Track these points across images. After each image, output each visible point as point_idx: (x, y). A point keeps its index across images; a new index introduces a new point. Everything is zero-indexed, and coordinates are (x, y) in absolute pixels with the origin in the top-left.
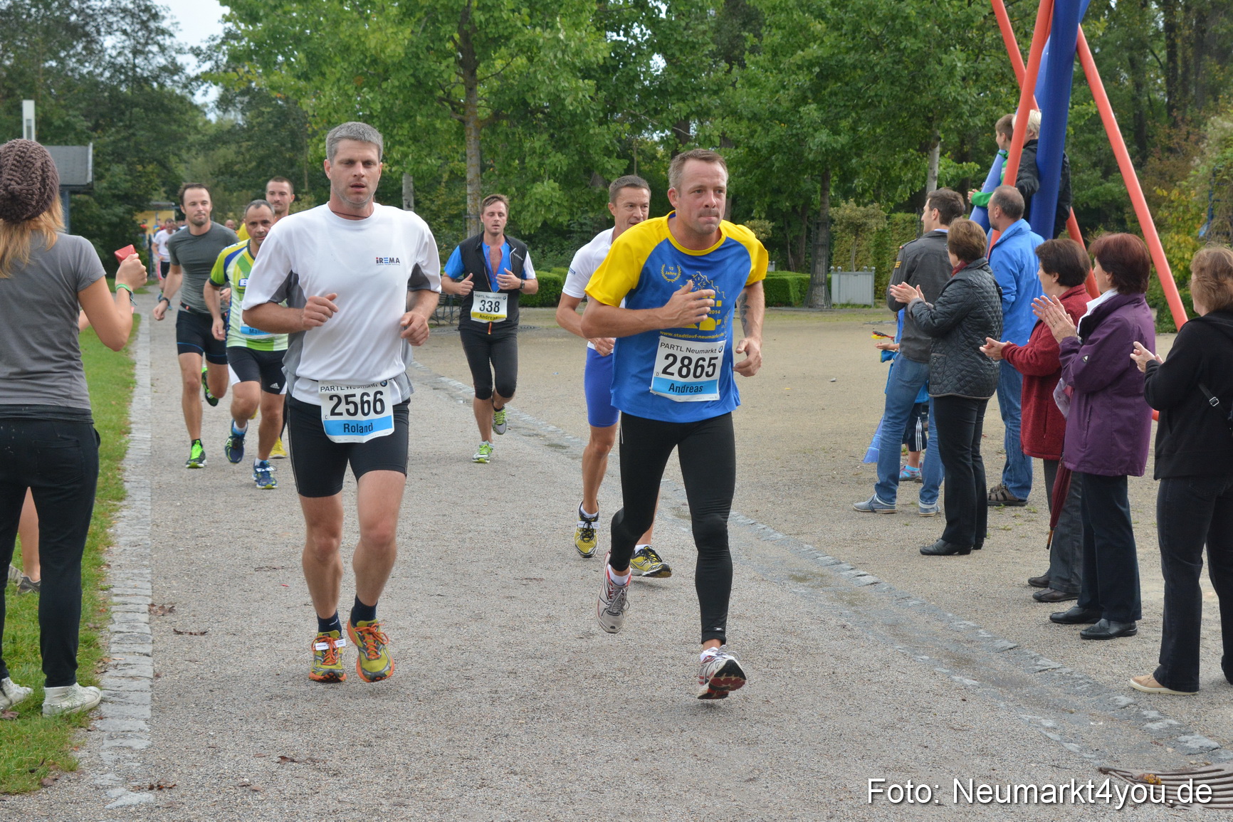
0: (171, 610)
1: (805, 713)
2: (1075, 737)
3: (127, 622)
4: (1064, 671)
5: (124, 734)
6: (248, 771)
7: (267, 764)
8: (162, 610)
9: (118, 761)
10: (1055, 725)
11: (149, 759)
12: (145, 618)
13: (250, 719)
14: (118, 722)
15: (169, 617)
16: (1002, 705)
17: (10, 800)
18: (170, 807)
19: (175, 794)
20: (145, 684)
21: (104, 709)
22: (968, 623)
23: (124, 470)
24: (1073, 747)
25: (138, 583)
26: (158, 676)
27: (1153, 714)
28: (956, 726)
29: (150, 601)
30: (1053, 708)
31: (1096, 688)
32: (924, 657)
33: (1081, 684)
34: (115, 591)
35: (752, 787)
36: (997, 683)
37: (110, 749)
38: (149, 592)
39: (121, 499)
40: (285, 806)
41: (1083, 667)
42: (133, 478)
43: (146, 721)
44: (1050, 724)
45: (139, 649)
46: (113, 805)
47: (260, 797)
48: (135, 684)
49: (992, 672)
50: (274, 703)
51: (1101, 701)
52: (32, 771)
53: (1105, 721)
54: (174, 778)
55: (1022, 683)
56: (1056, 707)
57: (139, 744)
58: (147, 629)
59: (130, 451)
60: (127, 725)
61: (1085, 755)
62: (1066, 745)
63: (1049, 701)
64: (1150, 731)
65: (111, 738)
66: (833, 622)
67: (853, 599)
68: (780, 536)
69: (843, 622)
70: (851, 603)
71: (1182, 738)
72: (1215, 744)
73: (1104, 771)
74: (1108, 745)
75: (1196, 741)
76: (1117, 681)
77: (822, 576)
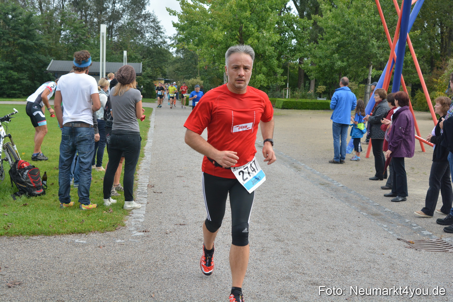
0: (153, 187)
2: (392, 230)
3: (142, 189)
4: (392, 212)
5: (138, 218)
6: (169, 228)
8: (151, 186)
9: (136, 224)
10: (387, 227)
11: (144, 224)
12: (146, 188)
14: (136, 214)
15: (153, 188)
16: (373, 220)
17: (108, 233)
18: (148, 236)
19: (149, 233)
20: (145, 205)
21: (133, 211)
22: (367, 198)
23: (145, 150)
24: (391, 232)
25: (145, 179)
26: (148, 203)
27: (415, 225)
28: (359, 226)
29: (148, 184)
31: (400, 217)
32: (353, 207)
33: (396, 216)
34: (139, 181)
36: (373, 215)
37: (134, 221)
38: (148, 182)
39: (143, 157)
41: (397, 211)
42: (147, 152)
43: (144, 214)
44: (385, 226)
45: (144, 196)
46: (133, 235)
47: (171, 235)
48: (143, 205)
49: (372, 211)
51: (401, 221)
52: (113, 226)
53: (401, 226)
54: (149, 229)
55: (380, 215)
56: (388, 222)
57: (141, 220)
58: (147, 191)
59: (147, 145)
60: (139, 215)
61: (394, 235)
62: (389, 232)
63: (386, 220)
64: (414, 229)
65: (134, 218)
66: (330, 196)
67: (336, 190)
68: (318, 173)
69: (332, 196)
70: (335, 191)
71: (422, 232)
72: (431, 234)
73: (399, 239)
74: (401, 232)
75: (426, 233)
76: (406, 215)
77: (329, 184)
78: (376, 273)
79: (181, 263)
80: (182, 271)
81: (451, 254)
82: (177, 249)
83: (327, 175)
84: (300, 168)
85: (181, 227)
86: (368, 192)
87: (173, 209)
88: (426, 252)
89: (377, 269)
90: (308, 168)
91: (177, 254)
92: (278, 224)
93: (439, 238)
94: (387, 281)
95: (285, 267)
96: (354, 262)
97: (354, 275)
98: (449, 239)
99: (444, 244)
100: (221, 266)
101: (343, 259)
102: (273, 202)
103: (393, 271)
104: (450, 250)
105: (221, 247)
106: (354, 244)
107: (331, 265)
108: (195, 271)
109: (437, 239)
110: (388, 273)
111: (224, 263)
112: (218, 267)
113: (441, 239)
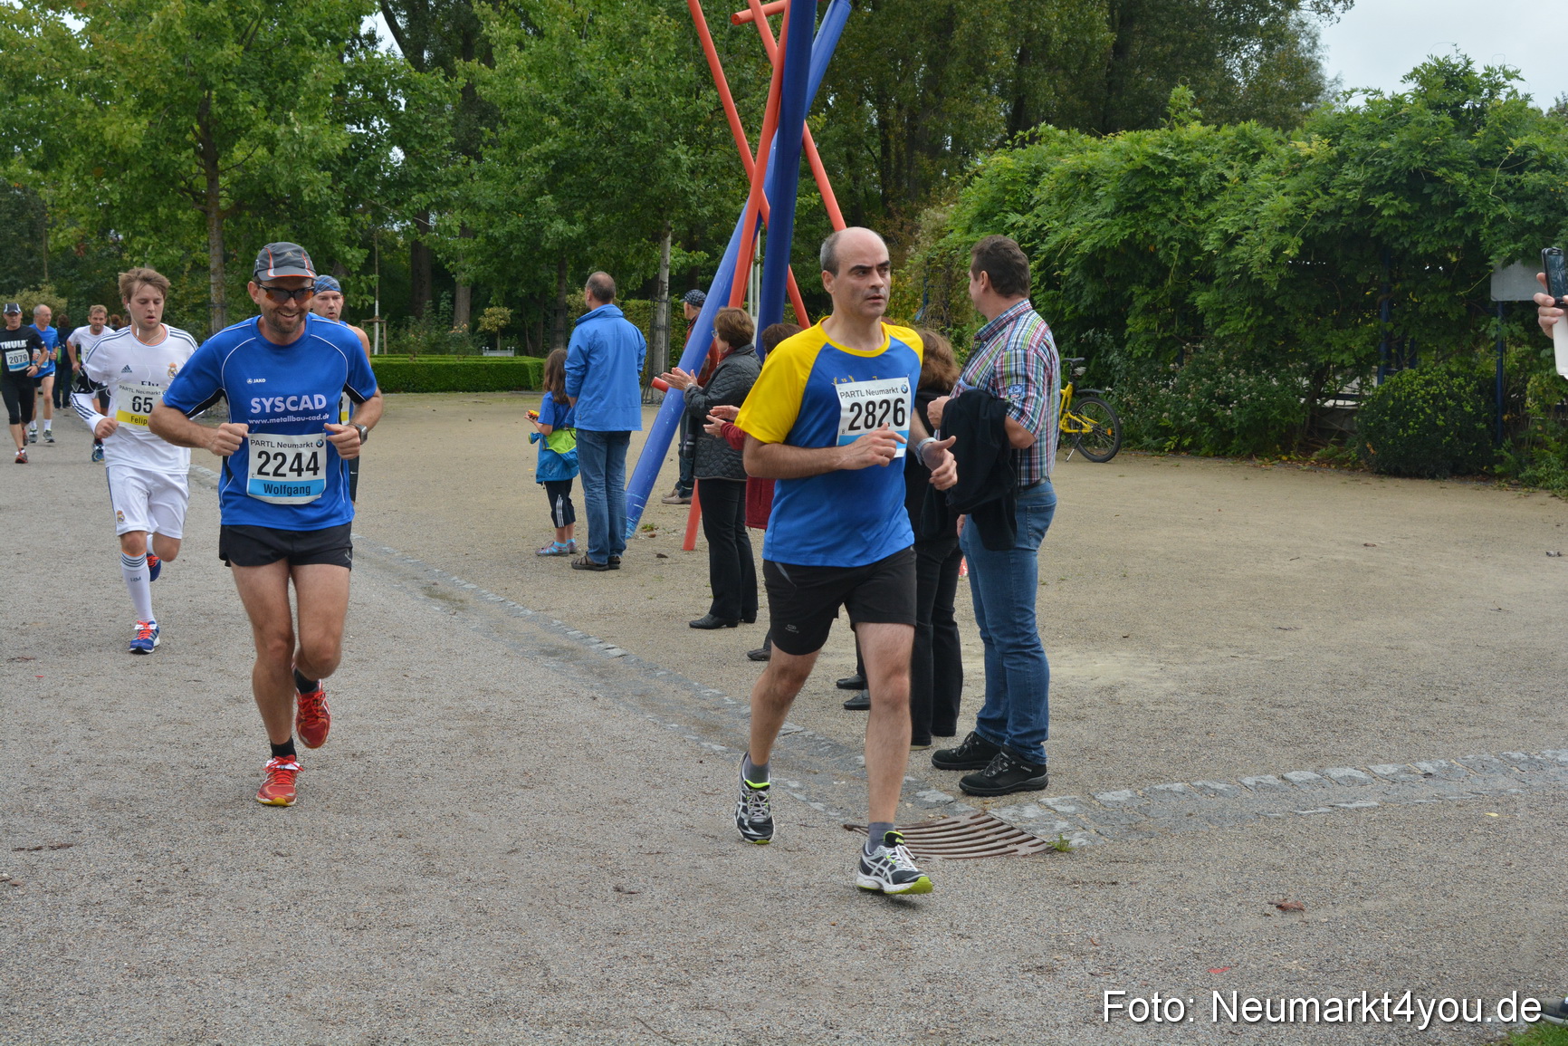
1: (562, 785)
2: (820, 797)
4: (807, 734)
6: (7, 865)
7: (26, 858)
10: (801, 786)
13: (7, 813)
22: (713, 691)
24: (818, 806)
28: (708, 791)
30: (797, 769)
31: (836, 748)
32: (674, 725)
33: (823, 746)
35: (514, 858)
40: (47, 900)
41: (823, 729)
44: (795, 785)
47: (20, 892)
49: (738, 738)
50: (31, 796)
51: (842, 761)
53: (847, 780)
56: (800, 769)
61: (830, 813)
62: (812, 804)
63: (793, 763)
66: (585, 694)
67: (603, 672)
68: (529, 612)
69: (594, 693)
70: (601, 676)
71: (920, 794)
72: (950, 798)
73: (850, 828)
74: (851, 803)
75: (932, 796)
76: (857, 742)
77: (572, 650)
78: (801, 956)
79: (78, 997)
80: (90, 1031)
81: (1027, 861)
82: (53, 944)
83: (562, 619)
84: (461, 601)
85: (55, 854)
86: (714, 671)
87: (12, 789)
88: (948, 863)
89: (801, 941)
90: (491, 597)
91: (57, 966)
92: (421, 810)
93: (980, 811)
94: (846, 982)
95: (477, 969)
96: (720, 927)
97: (728, 974)
98: (1011, 810)
99: (997, 829)
100: (240, 992)
101: (678, 919)
102: (388, 731)
103: (858, 942)
104: (1023, 849)
105: (224, 919)
106: (705, 861)
107: (640, 944)
108: (138, 1026)
109: (972, 814)
110: (842, 950)
111: (248, 981)
112: (228, 1000)
113: (985, 812)
